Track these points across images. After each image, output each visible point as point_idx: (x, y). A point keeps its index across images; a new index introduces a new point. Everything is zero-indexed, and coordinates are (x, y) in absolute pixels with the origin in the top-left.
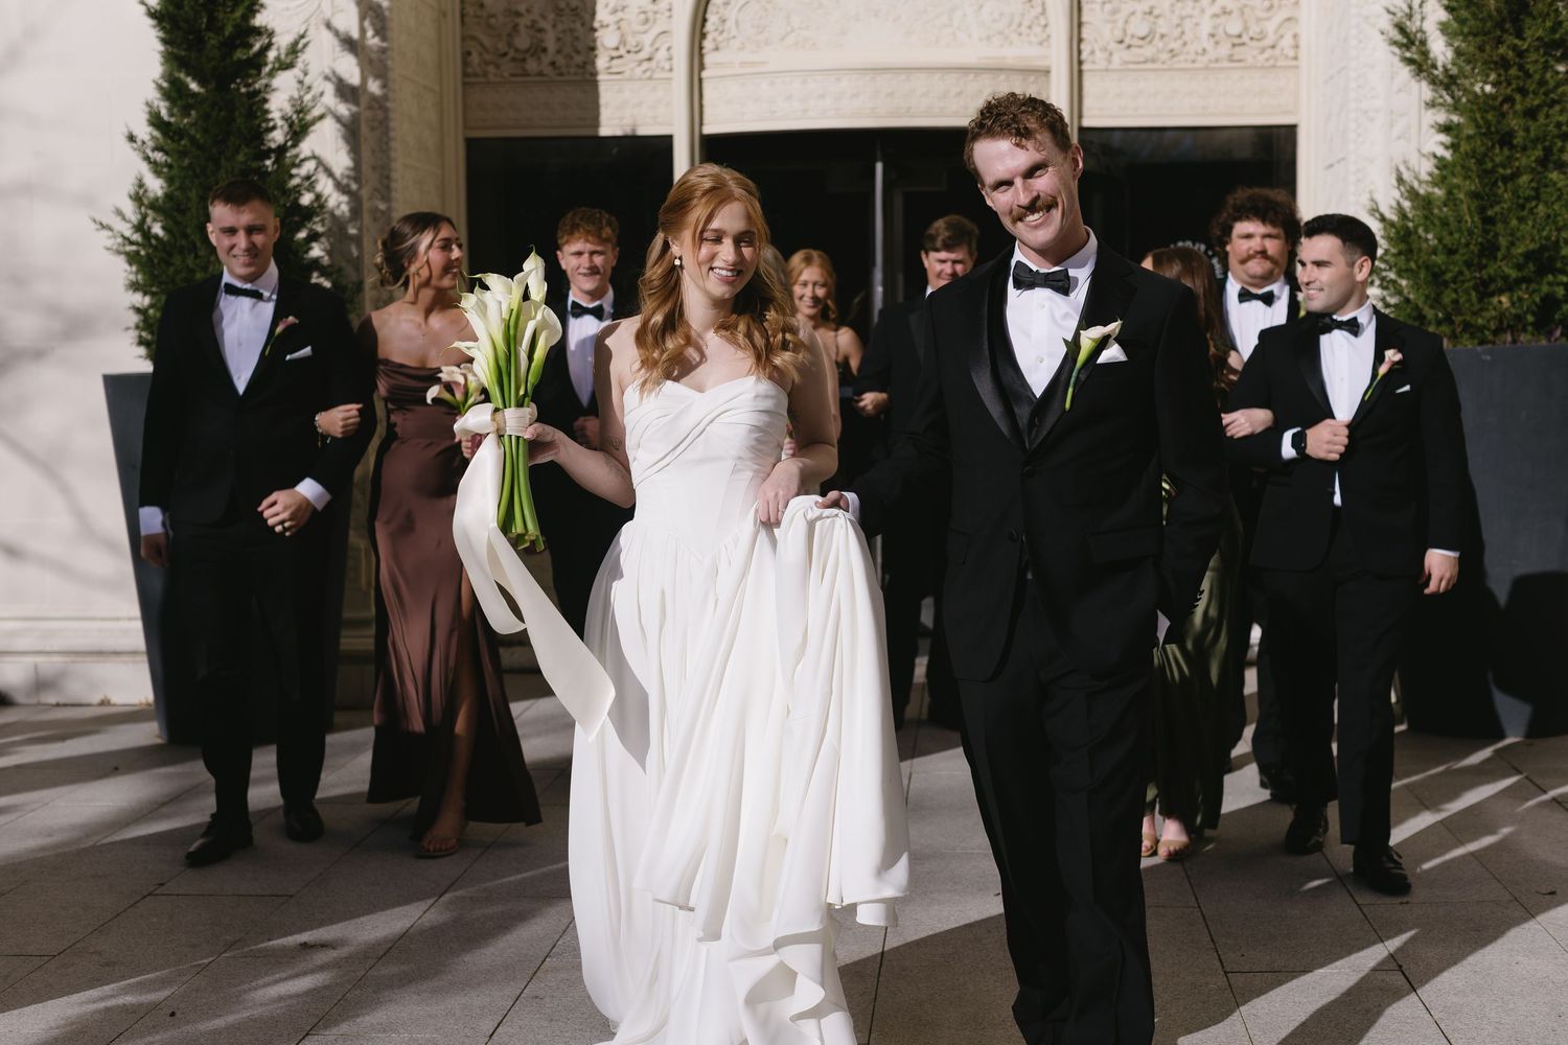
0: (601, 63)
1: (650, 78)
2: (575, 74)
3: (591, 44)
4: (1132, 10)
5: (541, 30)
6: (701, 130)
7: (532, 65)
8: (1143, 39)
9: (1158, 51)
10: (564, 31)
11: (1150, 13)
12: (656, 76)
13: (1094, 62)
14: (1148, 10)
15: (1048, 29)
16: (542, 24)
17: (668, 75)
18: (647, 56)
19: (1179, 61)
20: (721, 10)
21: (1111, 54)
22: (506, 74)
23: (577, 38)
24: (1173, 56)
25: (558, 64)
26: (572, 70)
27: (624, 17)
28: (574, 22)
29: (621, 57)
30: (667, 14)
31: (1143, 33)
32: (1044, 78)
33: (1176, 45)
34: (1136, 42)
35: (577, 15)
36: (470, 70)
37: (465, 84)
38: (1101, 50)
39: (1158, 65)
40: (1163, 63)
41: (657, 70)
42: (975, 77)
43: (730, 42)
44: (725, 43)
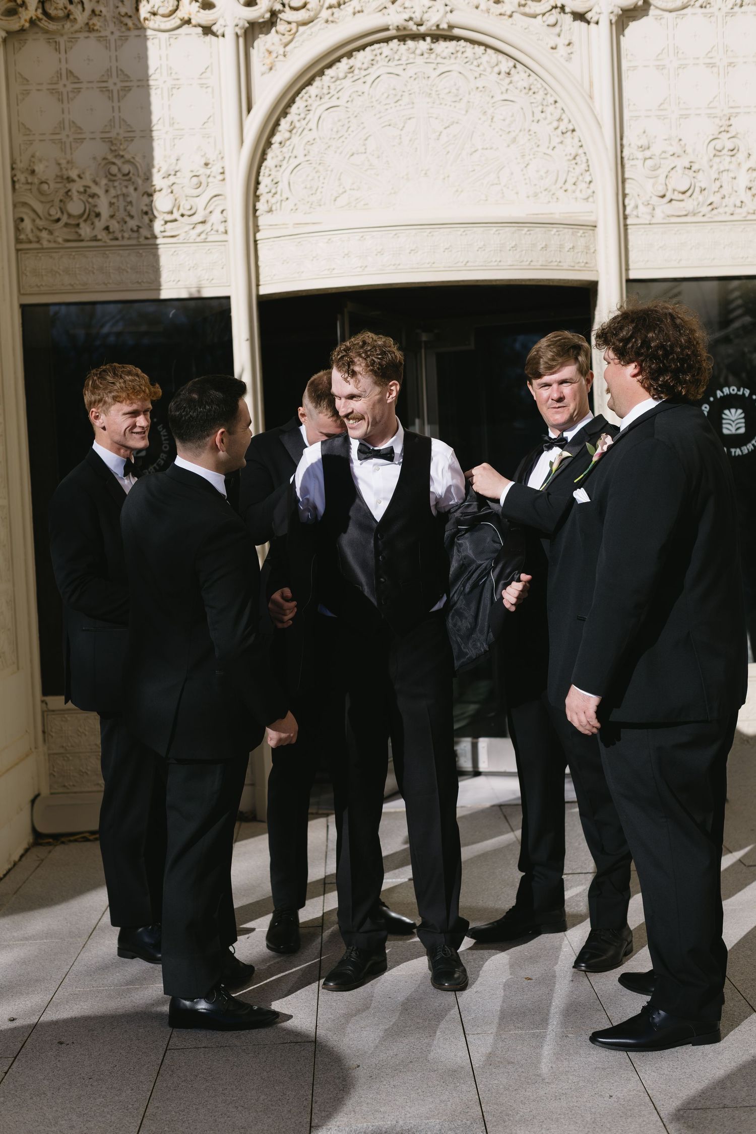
0: (158, 226)
1: (205, 241)
2: (129, 239)
3: (145, 209)
4: (672, 166)
5: (93, 196)
6: (258, 290)
7: (85, 230)
8: (684, 193)
9: (698, 204)
10: (117, 197)
11: (690, 168)
12: (211, 238)
13: (639, 217)
14: (688, 165)
15: (592, 184)
16: (95, 189)
17: (223, 237)
18: (201, 219)
19: (719, 214)
20: (273, 173)
21: (654, 209)
22: (60, 240)
23: (131, 203)
24: (713, 209)
25: (111, 230)
26: (126, 235)
27: (176, 181)
28: (126, 187)
29: (175, 220)
30: (221, 177)
31: (683, 188)
32: (591, 232)
33: (716, 199)
34: (677, 196)
35: (130, 180)
36: (22, 237)
37: (18, 250)
38: (643, 203)
39: (699, 218)
40: (703, 216)
41: (213, 232)
42: (528, 231)
43: (284, 203)
44: (278, 204)
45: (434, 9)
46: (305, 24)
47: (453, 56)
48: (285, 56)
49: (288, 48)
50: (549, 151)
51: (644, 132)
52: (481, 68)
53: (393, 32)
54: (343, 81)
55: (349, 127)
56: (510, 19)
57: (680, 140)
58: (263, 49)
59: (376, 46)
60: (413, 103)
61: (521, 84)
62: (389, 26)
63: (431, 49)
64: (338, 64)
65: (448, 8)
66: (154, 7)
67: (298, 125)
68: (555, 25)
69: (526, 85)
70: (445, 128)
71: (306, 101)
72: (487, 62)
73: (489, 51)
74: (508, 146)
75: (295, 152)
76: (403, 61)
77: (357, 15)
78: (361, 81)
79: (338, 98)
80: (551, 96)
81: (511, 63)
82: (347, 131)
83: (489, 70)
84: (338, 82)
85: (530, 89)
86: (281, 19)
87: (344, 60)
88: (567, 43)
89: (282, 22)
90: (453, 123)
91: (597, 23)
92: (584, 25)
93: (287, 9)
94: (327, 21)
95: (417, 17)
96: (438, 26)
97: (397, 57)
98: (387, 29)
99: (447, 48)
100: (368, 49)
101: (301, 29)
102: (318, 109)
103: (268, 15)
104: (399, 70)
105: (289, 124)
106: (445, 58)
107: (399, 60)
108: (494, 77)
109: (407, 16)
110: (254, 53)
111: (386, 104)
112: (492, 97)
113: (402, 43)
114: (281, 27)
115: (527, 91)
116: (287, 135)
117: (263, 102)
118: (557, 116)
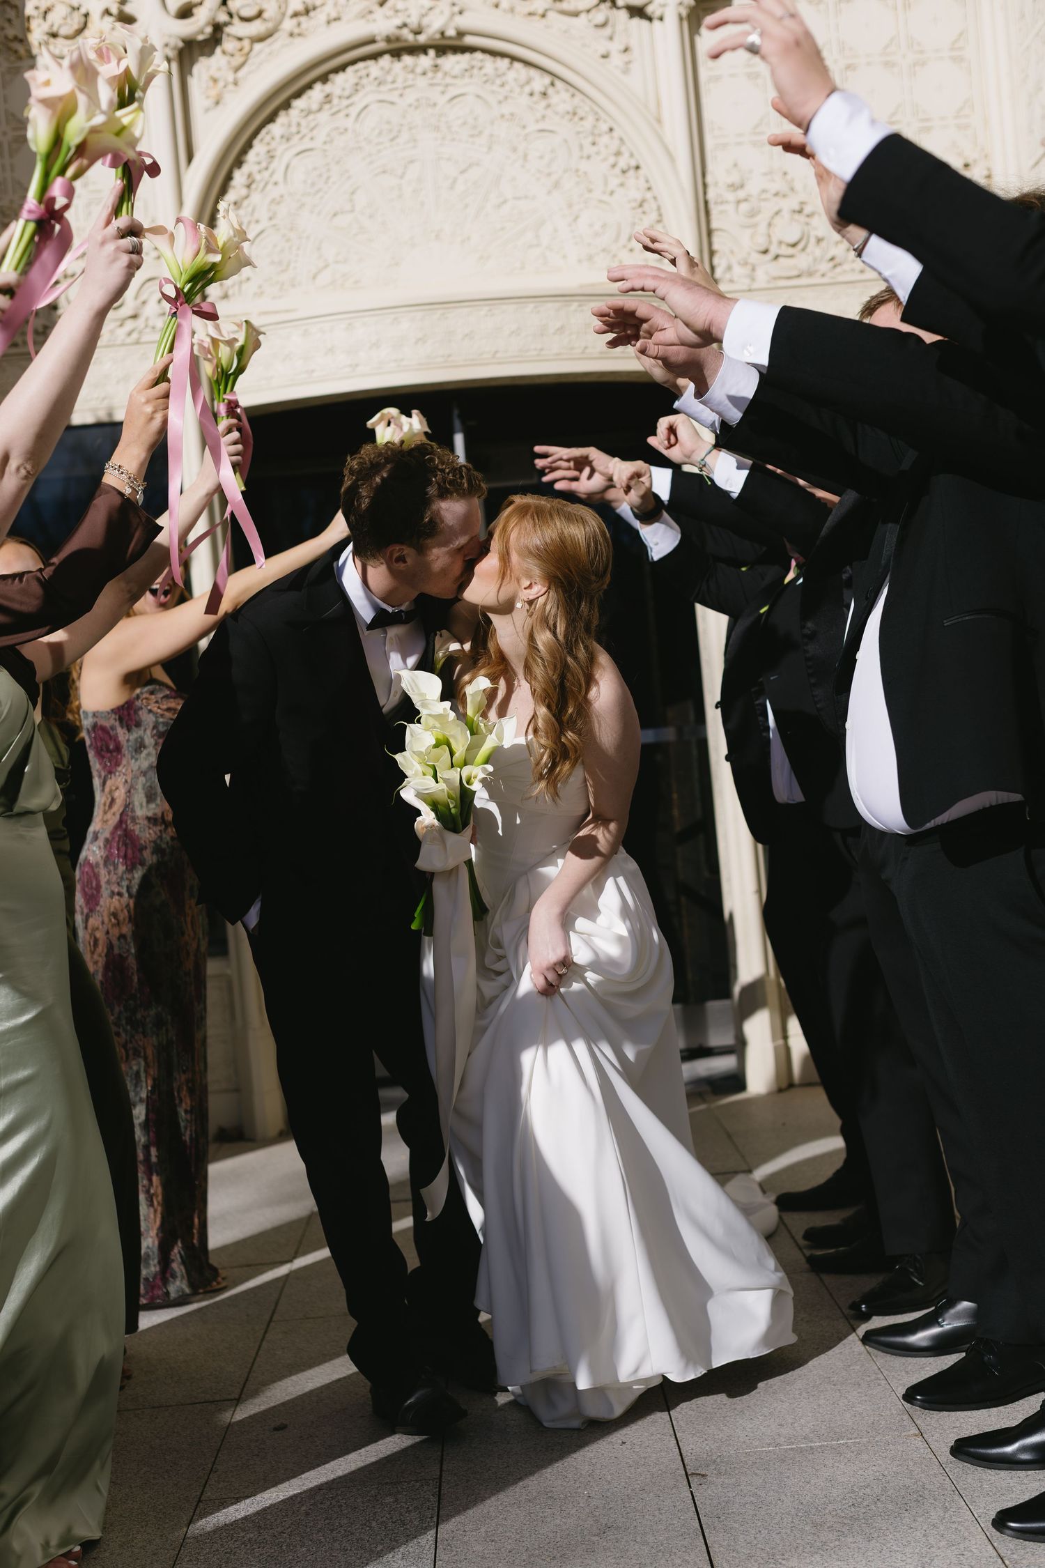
1: (137, 342)
4: (776, 209)
8: (794, 245)
9: (815, 260)
11: (800, 212)
12: (145, 338)
13: (731, 281)
14: (797, 208)
18: (130, 313)
19: (845, 272)
21: (754, 269)
24: (835, 266)
31: (793, 240)
33: (838, 251)
34: (785, 250)
38: (739, 264)
39: (816, 280)
40: (823, 275)
41: (148, 330)
42: (580, 306)
43: (244, 286)
44: (236, 287)
45: (437, 11)
46: (261, 39)
47: (467, 74)
48: (236, 83)
49: (241, 74)
50: (606, 198)
51: (735, 165)
52: (507, 88)
53: (381, 45)
54: (319, 115)
55: (328, 178)
56: (544, 21)
57: (785, 174)
58: (205, 77)
59: (361, 65)
60: (415, 141)
61: (562, 108)
62: (375, 36)
63: (436, 66)
64: (310, 93)
65: (456, 9)
66: (52, 26)
67: (258, 177)
68: (604, 25)
69: (569, 107)
70: (463, 172)
71: (268, 144)
72: (516, 80)
73: (517, 65)
74: (549, 193)
75: (256, 216)
76: (399, 84)
77: (334, 24)
78: (342, 114)
79: (312, 139)
80: (605, 121)
81: (547, 80)
82: (326, 182)
83: (517, 90)
84: (311, 117)
85: (575, 114)
86: (228, 35)
87: (318, 87)
88: (622, 47)
89: (230, 39)
90: (470, 166)
91: (661, 19)
92: (644, 23)
93: (236, 20)
94: (291, 35)
95: (413, 21)
96: (442, 33)
97: (389, 78)
98: (372, 41)
99: (458, 63)
100: (350, 69)
101: (257, 46)
102: (285, 155)
103: (209, 30)
104: (393, 97)
105: (246, 177)
106: (455, 77)
107: (393, 82)
108: (524, 100)
109: (398, 22)
110: (195, 83)
111: (378, 144)
112: (524, 127)
113: (396, 58)
114: (228, 45)
115: (568, 117)
116: (244, 192)
117: (209, 149)
118: (614, 148)
